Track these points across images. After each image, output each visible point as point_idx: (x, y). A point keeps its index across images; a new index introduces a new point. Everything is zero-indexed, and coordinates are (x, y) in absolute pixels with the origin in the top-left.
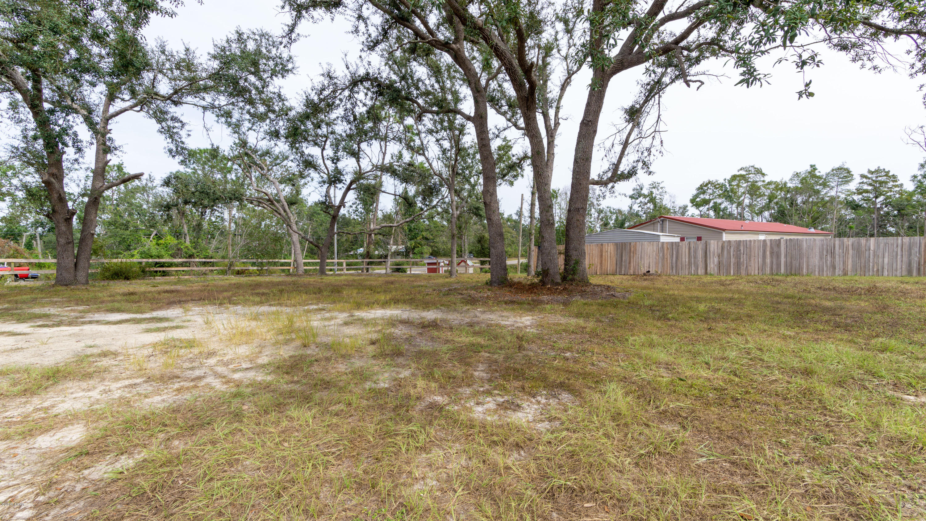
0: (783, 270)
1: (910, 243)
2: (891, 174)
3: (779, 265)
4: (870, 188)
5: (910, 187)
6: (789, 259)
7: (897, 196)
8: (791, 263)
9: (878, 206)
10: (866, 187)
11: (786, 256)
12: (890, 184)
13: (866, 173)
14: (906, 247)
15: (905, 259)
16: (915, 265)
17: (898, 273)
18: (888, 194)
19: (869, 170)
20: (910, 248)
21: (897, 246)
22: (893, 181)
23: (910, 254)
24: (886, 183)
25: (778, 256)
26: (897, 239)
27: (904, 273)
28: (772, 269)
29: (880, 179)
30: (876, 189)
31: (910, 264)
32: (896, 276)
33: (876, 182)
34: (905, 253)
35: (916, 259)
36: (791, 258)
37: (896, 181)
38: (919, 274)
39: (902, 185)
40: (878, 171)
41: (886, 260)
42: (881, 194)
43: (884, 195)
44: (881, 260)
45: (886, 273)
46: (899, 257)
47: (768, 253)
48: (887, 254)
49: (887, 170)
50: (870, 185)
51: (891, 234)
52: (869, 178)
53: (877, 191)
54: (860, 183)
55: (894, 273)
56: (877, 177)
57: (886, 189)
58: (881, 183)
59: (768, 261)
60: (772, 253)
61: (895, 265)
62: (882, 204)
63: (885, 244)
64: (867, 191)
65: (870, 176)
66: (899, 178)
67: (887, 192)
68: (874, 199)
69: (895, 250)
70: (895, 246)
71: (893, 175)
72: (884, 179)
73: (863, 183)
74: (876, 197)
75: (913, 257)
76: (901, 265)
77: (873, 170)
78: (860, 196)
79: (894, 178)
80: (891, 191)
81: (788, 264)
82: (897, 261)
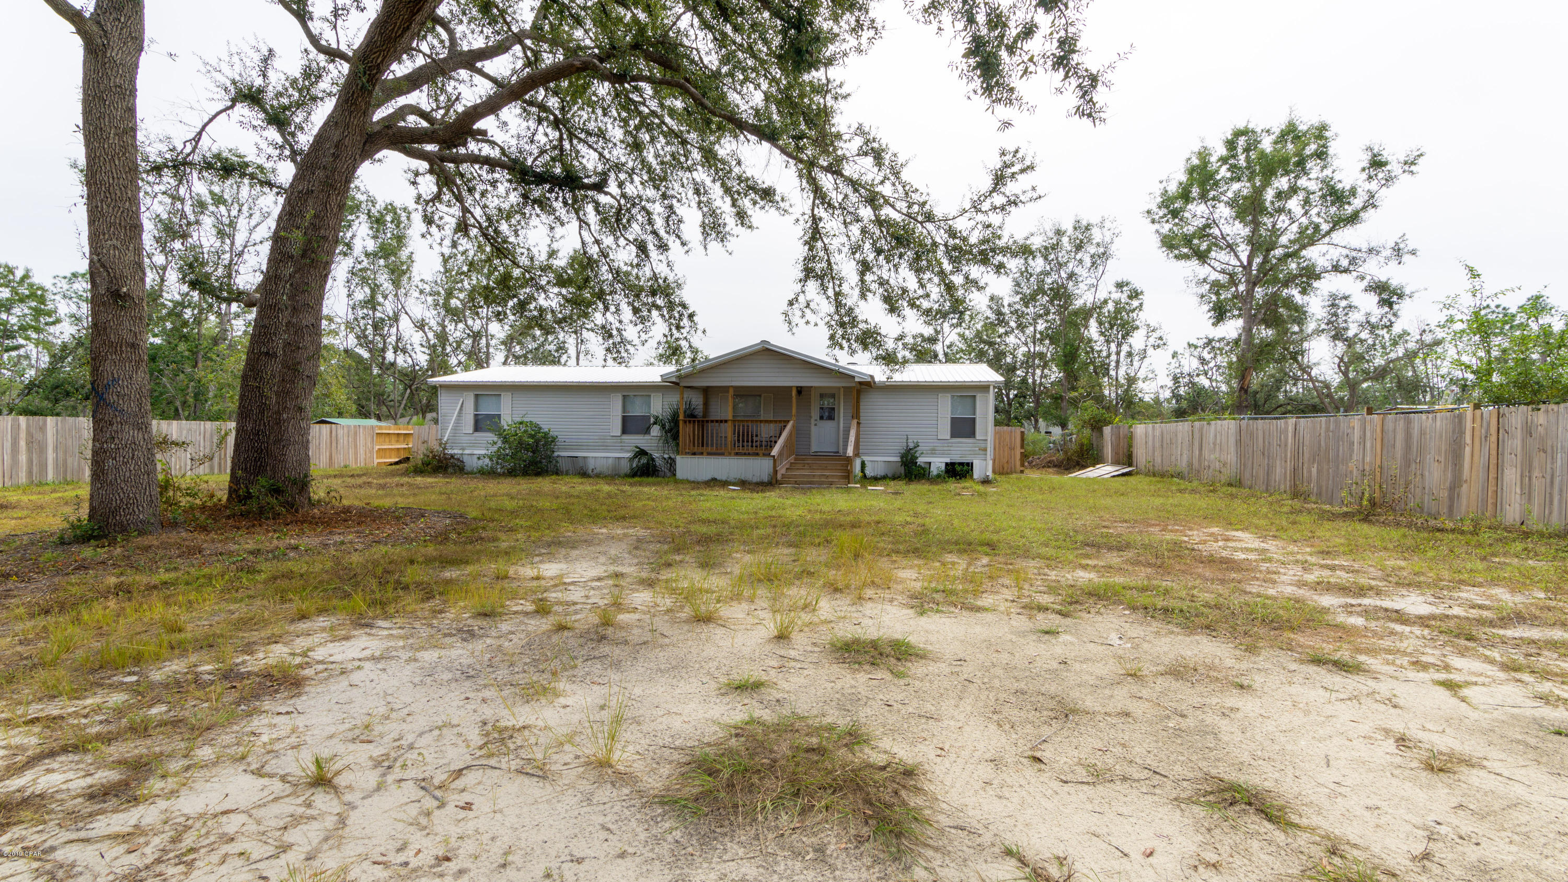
0: (50, 476)
3: (43, 466)
6: (61, 455)
8: (65, 461)
11: (56, 449)
25: (42, 449)
28: (30, 473)
36: (65, 452)
47: (23, 444)
59: (23, 458)
60: (29, 443)
81: (61, 461)
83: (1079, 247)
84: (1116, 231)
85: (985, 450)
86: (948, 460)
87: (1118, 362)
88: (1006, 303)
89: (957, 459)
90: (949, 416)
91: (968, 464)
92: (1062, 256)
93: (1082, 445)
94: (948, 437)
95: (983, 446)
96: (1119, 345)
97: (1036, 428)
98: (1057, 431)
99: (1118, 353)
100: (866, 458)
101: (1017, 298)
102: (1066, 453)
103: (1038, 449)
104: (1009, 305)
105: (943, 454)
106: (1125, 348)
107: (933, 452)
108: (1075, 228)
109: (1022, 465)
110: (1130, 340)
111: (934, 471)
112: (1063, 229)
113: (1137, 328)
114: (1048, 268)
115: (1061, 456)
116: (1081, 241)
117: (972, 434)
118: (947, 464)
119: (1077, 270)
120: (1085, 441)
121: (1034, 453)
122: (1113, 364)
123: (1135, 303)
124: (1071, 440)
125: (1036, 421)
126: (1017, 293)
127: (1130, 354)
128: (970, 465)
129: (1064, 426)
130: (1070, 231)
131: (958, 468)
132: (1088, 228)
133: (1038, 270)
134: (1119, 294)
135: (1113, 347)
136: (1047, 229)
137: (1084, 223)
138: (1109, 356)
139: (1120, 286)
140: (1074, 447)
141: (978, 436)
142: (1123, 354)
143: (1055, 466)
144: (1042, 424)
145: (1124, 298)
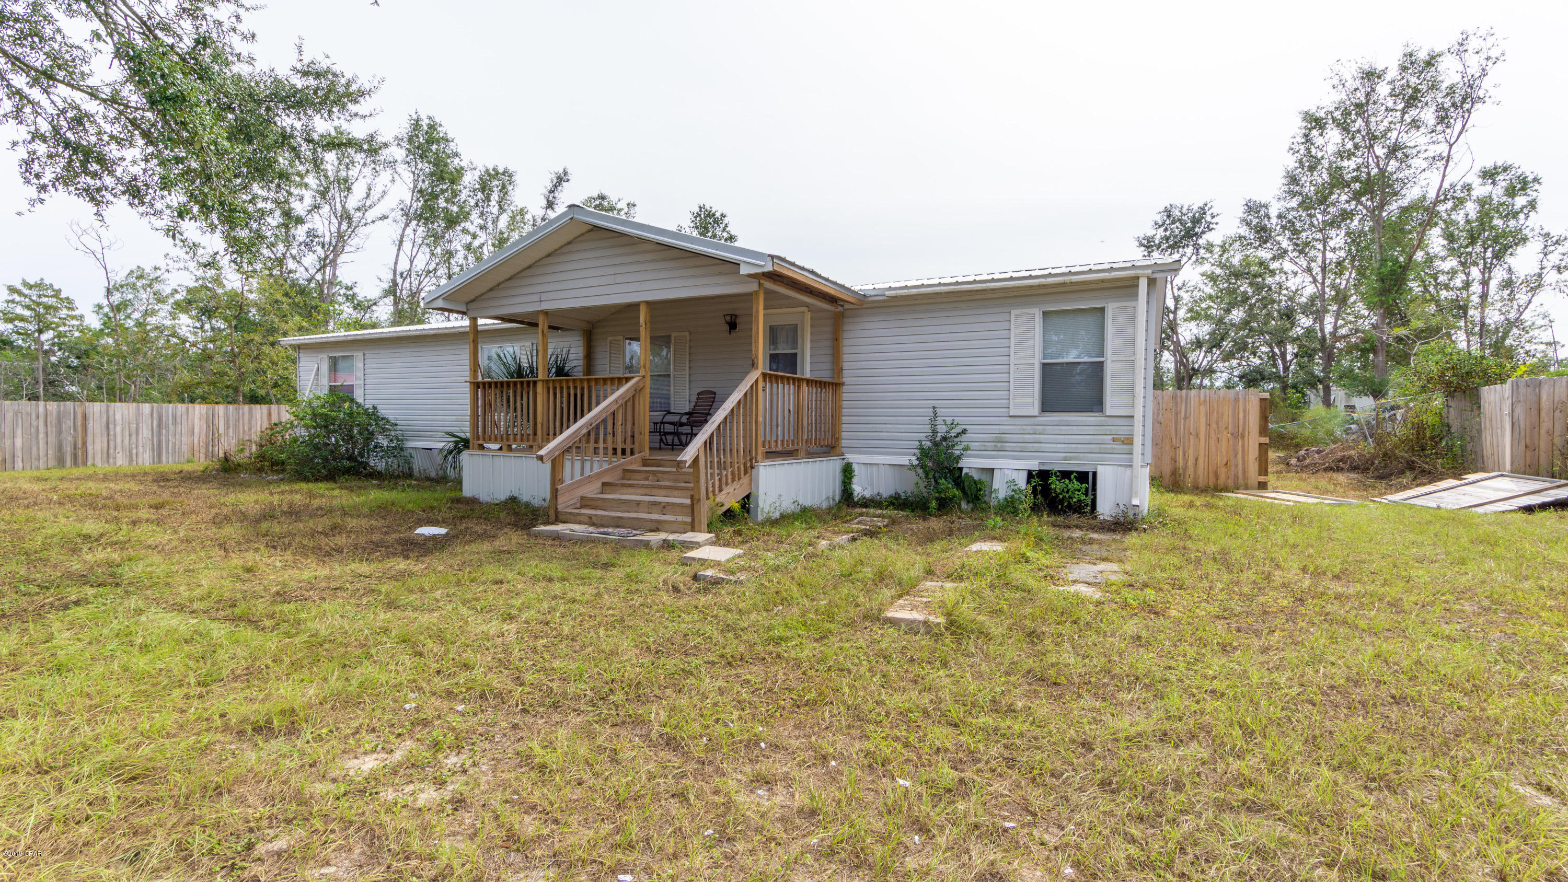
1: (59, 413)
2: (63, 295)
4: (27, 313)
5: (94, 322)
7: (77, 334)
9: (46, 347)
10: (19, 310)
12: (64, 313)
13: (19, 286)
14: (52, 419)
15: (52, 439)
16: (68, 449)
17: (42, 463)
18: (61, 329)
19: (24, 280)
20: (59, 421)
21: (38, 417)
22: (69, 309)
23: (60, 432)
24: (56, 309)
26: (37, 406)
27: (52, 463)
29: (45, 300)
30: (39, 318)
31: (60, 447)
32: (38, 468)
33: (39, 304)
34: (52, 430)
35: (70, 439)
37: (73, 309)
38: (75, 463)
39: (82, 317)
40: (39, 286)
41: (19, 442)
42: (48, 327)
43: (53, 329)
44: (8, 442)
45: (19, 464)
46: (41, 436)
48: (19, 432)
49: (56, 287)
50: (28, 307)
51: (71, 397)
52: (25, 296)
53: (40, 321)
54: (8, 302)
55: (35, 463)
56: (39, 296)
57: (56, 320)
58: (48, 308)
61: (34, 450)
62: (53, 344)
63: (16, 414)
64: (22, 319)
65: (26, 292)
66: (77, 304)
67: (58, 326)
68: (36, 335)
69: (35, 423)
70: (34, 417)
71: (68, 298)
72: (51, 301)
73: (13, 301)
74: (40, 332)
75: (64, 435)
76: (45, 449)
77: (32, 283)
78: (10, 326)
79: (69, 303)
80: (65, 325)
82: (38, 443)
83: (1413, 100)
84: (1494, 53)
85: (1129, 441)
86: (1035, 466)
87: (1484, 296)
88: (1273, 212)
89: (1057, 463)
90: (1037, 361)
91: (1083, 477)
92: (1379, 122)
93: (1420, 428)
94: (1035, 410)
95: (1123, 430)
96: (1487, 269)
97: (1327, 402)
98: (1365, 404)
99: (1485, 283)
100: (852, 458)
101: (1294, 203)
102: (1379, 442)
103: (1321, 434)
104: (1280, 216)
105: (1021, 452)
106: (1499, 275)
107: (999, 445)
108: (1404, 69)
109: (1264, 471)
110: (1509, 259)
111: (1000, 489)
112: (1380, 67)
113: (1525, 240)
114: (1350, 145)
115: (1368, 447)
116: (1416, 90)
117: (1095, 403)
118: (1030, 474)
119: (1404, 138)
120: (1430, 419)
121: (1315, 441)
122: (1475, 299)
123: (1520, 201)
124: (1393, 419)
125: (1327, 390)
126: (1293, 194)
127: (1508, 284)
128: (1087, 478)
129: (1377, 393)
130: (1393, 73)
131: (1056, 485)
132: (1430, 63)
133: (1331, 149)
134: (1489, 188)
135: (1475, 273)
136: (1347, 76)
137: (1423, 55)
138: (1467, 285)
139: (1489, 175)
140: (1400, 430)
141: (1110, 407)
142: (1493, 284)
143: (1354, 469)
144: (1338, 394)
145: (1497, 193)
